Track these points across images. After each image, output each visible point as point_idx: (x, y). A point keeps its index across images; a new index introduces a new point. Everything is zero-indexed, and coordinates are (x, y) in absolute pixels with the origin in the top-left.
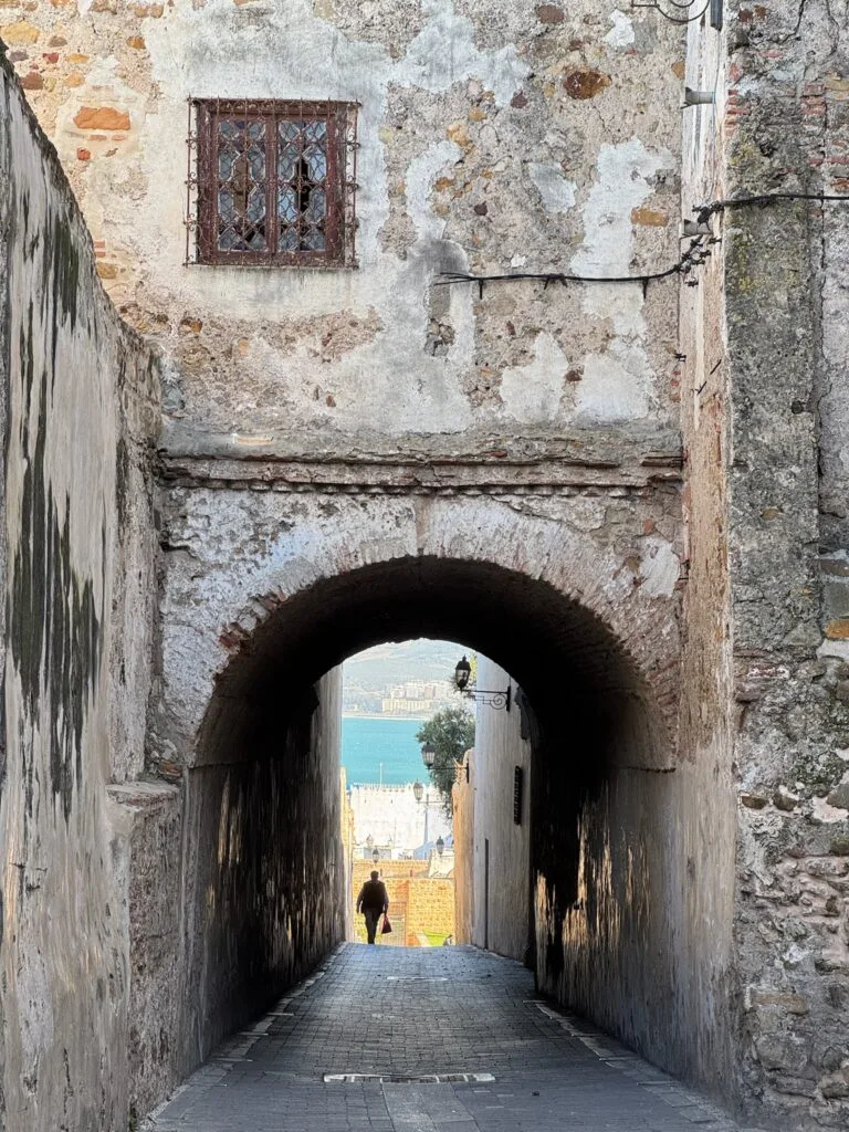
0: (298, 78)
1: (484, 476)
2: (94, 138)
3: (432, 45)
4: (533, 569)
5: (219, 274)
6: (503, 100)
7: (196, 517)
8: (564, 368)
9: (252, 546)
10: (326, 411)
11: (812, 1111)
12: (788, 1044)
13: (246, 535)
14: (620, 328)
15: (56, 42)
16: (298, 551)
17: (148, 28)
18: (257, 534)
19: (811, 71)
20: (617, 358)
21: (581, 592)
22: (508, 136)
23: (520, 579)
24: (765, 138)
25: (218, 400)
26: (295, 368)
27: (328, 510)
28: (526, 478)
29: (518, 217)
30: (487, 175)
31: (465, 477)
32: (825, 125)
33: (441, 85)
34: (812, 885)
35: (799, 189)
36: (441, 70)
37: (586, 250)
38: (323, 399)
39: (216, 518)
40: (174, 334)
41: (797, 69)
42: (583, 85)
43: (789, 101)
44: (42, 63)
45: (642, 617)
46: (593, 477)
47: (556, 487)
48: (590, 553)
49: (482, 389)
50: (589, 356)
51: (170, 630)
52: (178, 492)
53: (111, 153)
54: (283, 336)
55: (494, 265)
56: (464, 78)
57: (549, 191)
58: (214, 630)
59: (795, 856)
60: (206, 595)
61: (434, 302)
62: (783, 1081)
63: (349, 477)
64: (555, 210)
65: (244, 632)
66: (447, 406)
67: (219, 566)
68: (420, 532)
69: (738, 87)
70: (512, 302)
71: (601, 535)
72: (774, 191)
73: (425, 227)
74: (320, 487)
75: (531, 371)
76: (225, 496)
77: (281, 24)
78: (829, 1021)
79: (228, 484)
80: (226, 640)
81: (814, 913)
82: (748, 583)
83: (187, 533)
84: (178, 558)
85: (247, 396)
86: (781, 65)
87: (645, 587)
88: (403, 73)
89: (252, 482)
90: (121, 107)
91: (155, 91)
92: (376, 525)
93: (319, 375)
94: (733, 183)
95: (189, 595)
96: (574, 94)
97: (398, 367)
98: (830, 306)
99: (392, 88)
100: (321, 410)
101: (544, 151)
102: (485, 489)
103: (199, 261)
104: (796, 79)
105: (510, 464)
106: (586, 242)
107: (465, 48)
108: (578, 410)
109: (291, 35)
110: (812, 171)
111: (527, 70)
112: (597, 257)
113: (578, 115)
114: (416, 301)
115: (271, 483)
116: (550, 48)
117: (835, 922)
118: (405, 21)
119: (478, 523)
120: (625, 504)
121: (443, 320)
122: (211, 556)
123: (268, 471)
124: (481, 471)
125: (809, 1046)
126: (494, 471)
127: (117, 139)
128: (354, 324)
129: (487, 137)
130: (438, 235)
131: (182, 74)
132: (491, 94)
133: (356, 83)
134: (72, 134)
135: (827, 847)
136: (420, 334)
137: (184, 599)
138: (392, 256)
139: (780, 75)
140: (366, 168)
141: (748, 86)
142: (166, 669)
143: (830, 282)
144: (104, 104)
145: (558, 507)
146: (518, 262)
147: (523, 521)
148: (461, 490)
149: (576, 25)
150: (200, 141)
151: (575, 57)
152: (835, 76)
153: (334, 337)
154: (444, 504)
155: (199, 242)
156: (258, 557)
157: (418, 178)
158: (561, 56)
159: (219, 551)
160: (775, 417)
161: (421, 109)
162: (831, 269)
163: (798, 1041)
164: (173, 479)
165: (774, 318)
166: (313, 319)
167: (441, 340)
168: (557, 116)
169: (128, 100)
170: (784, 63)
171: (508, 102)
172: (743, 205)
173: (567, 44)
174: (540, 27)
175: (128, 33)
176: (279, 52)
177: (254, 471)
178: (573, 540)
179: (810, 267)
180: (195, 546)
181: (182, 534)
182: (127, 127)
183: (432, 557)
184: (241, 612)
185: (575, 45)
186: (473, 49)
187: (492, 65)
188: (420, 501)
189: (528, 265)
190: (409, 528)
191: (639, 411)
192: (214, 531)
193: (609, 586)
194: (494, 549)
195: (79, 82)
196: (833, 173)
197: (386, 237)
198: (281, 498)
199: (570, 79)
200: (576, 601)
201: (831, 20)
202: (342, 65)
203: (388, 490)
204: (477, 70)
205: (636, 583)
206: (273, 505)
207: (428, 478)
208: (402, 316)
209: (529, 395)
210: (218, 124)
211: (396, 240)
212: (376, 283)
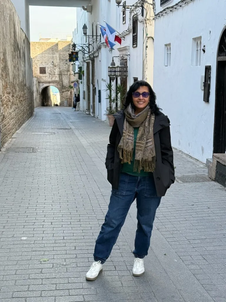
0: (43, 66)
8: (55, 78)
10: (45, 80)
14: (57, 76)
17: (37, 64)
20: (57, 78)
22: (52, 68)
29: (53, 72)
30: (51, 70)
37: (56, 73)
39: (41, 84)
40: (39, 77)
55: (52, 74)
66: (50, 80)
67: (41, 86)
85: (42, 79)
90: (36, 67)
91: (38, 67)
93: (45, 78)
101: (54, 69)
108: (55, 80)
109: (43, 64)
111: (53, 66)
118: (48, 64)
121: (50, 76)
127: (36, 69)
130: (50, 72)
133: (46, 66)
134: (34, 68)
142: (40, 90)
156: (43, 86)
157: (49, 70)
161: (49, 67)
164: (39, 83)
166: (45, 76)
177: (42, 82)
184: (42, 88)
191: (58, 80)
204: (51, 66)
208: (48, 76)
209: (53, 79)
210: (41, 68)
211: (48, 73)
212: (47, 74)
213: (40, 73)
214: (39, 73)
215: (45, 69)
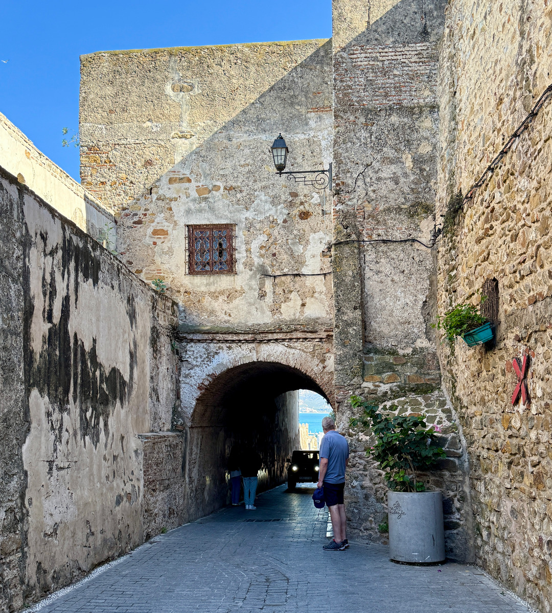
0: (218, 217)
1: (276, 336)
2: (158, 238)
3: (258, 205)
4: (292, 364)
5: (195, 277)
6: (280, 221)
7: (190, 351)
8: (300, 302)
9: (207, 359)
10: (229, 318)
11: (361, 534)
12: (353, 512)
13: (205, 356)
14: (318, 290)
15: (146, 210)
16: (221, 360)
17: (173, 204)
18: (208, 356)
19: (359, 201)
20: (317, 299)
21: (307, 371)
22: (282, 232)
23: (288, 367)
24: (345, 223)
25: (196, 316)
26: (219, 305)
27: (230, 348)
28: (289, 336)
29: (285, 256)
30: (276, 244)
31: (270, 336)
32: (364, 218)
33: (261, 218)
34: (359, 461)
35: (356, 239)
36: (261, 213)
37: (306, 266)
38: (228, 315)
39: (196, 351)
40: (182, 296)
41: (355, 200)
42: (304, 215)
43: (352, 211)
44: (142, 216)
45: (326, 378)
46: (309, 335)
47: (298, 339)
48: (309, 359)
49: (275, 310)
50: (308, 298)
51: (183, 385)
52: (184, 344)
53: (163, 242)
54: (215, 296)
55: (278, 271)
56: (268, 215)
57: (295, 248)
58: (196, 385)
59: (355, 452)
60: (193, 374)
61: (260, 284)
62: (351, 524)
63: (235, 338)
64: (297, 254)
65: (206, 386)
66: (265, 315)
67: (197, 366)
68: (257, 354)
69: (336, 208)
70: (284, 283)
71: (313, 354)
72: (348, 240)
73: (257, 261)
74: (227, 341)
75: (290, 304)
76: (198, 344)
77: (212, 201)
78: (364, 505)
79: (199, 341)
80: (200, 388)
81: (360, 470)
82: (339, 364)
83: (187, 356)
84: (184, 363)
85: (205, 314)
86: (350, 200)
87: (327, 369)
88: (250, 214)
89: (206, 340)
90: (165, 228)
91: (176, 223)
92: (244, 352)
93: (226, 307)
94: (335, 238)
95: (188, 375)
96: (302, 218)
97: (250, 304)
98: (367, 276)
99: (246, 219)
100: (227, 318)
101: (293, 236)
102: (276, 340)
103: (189, 274)
104: (354, 204)
105: (283, 332)
106: (306, 263)
107: (268, 206)
108: (305, 315)
109: (216, 204)
110: (360, 233)
111: (287, 212)
112: (310, 268)
113: (303, 225)
114: (255, 284)
115: (212, 340)
116: (294, 205)
117: (366, 473)
118: (250, 199)
119: (275, 351)
120: (320, 343)
121: (263, 289)
122: (194, 363)
123: (210, 336)
124: (275, 334)
125: (359, 513)
126: (279, 334)
127: (164, 238)
128: (236, 291)
129: (276, 233)
130: (261, 263)
131: (183, 218)
132: (276, 219)
133: (235, 218)
134: (151, 237)
135: (363, 449)
136: (256, 294)
137: (186, 376)
138: (247, 270)
139: (349, 203)
140: (239, 243)
141: (340, 207)
142: (181, 397)
143: (367, 268)
144: (160, 228)
145: (299, 345)
146: (286, 270)
147: (288, 350)
148: (269, 341)
149: (302, 197)
150: (189, 237)
151: (302, 207)
152: (367, 203)
153: (230, 295)
154: (264, 345)
155: (189, 268)
156: (209, 363)
157: (255, 246)
158: (298, 207)
159: (197, 361)
160: (348, 311)
161: (255, 225)
162: (367, 264)
163: (356, 511)
164: (182, 340)
165: (348, 279)
166: (224, 290)
167: (262, 296)
168: (297, 225)
169: (167, 226)
170: (351, 199)
171: (282, 222)
172: (338, 244)
173: (299, 203)
174: (291, 199)
175: (167, 206)
176: (212, 209)
177: (206, 337)
178: (304, 355)
179: (360, 263)
180: (189, 360)
181: (186, 356)
182: (167, 234)
183: (261, 361)
184: (204, 379)
185: (302, 203)
186: (271, 206)
187: (277, 210)
188: (257, 344)
189: (289, 271)
190: (254, 352)
191: (324, 315)
192: (195, 355)
193: (315, 369)
194: (280, 358)
195: (153, 222)
196: (367, 233)
197: (245, 264)
198: (215, 345)
199: (301, 214)
200: (306, 374)
201: (365, 184)
202: (231, 213)
203: (247, 341)
204: (272, 212)
205: (324, 368)
206: (213, 347)
207: (259, 337)
208: (251, 288)
209: (290, 311)
210: (195, 233)
211: (249, 265)
212: (243, 278)
213: (192, 272)
214: (184, 269)
215: (230, 238)
